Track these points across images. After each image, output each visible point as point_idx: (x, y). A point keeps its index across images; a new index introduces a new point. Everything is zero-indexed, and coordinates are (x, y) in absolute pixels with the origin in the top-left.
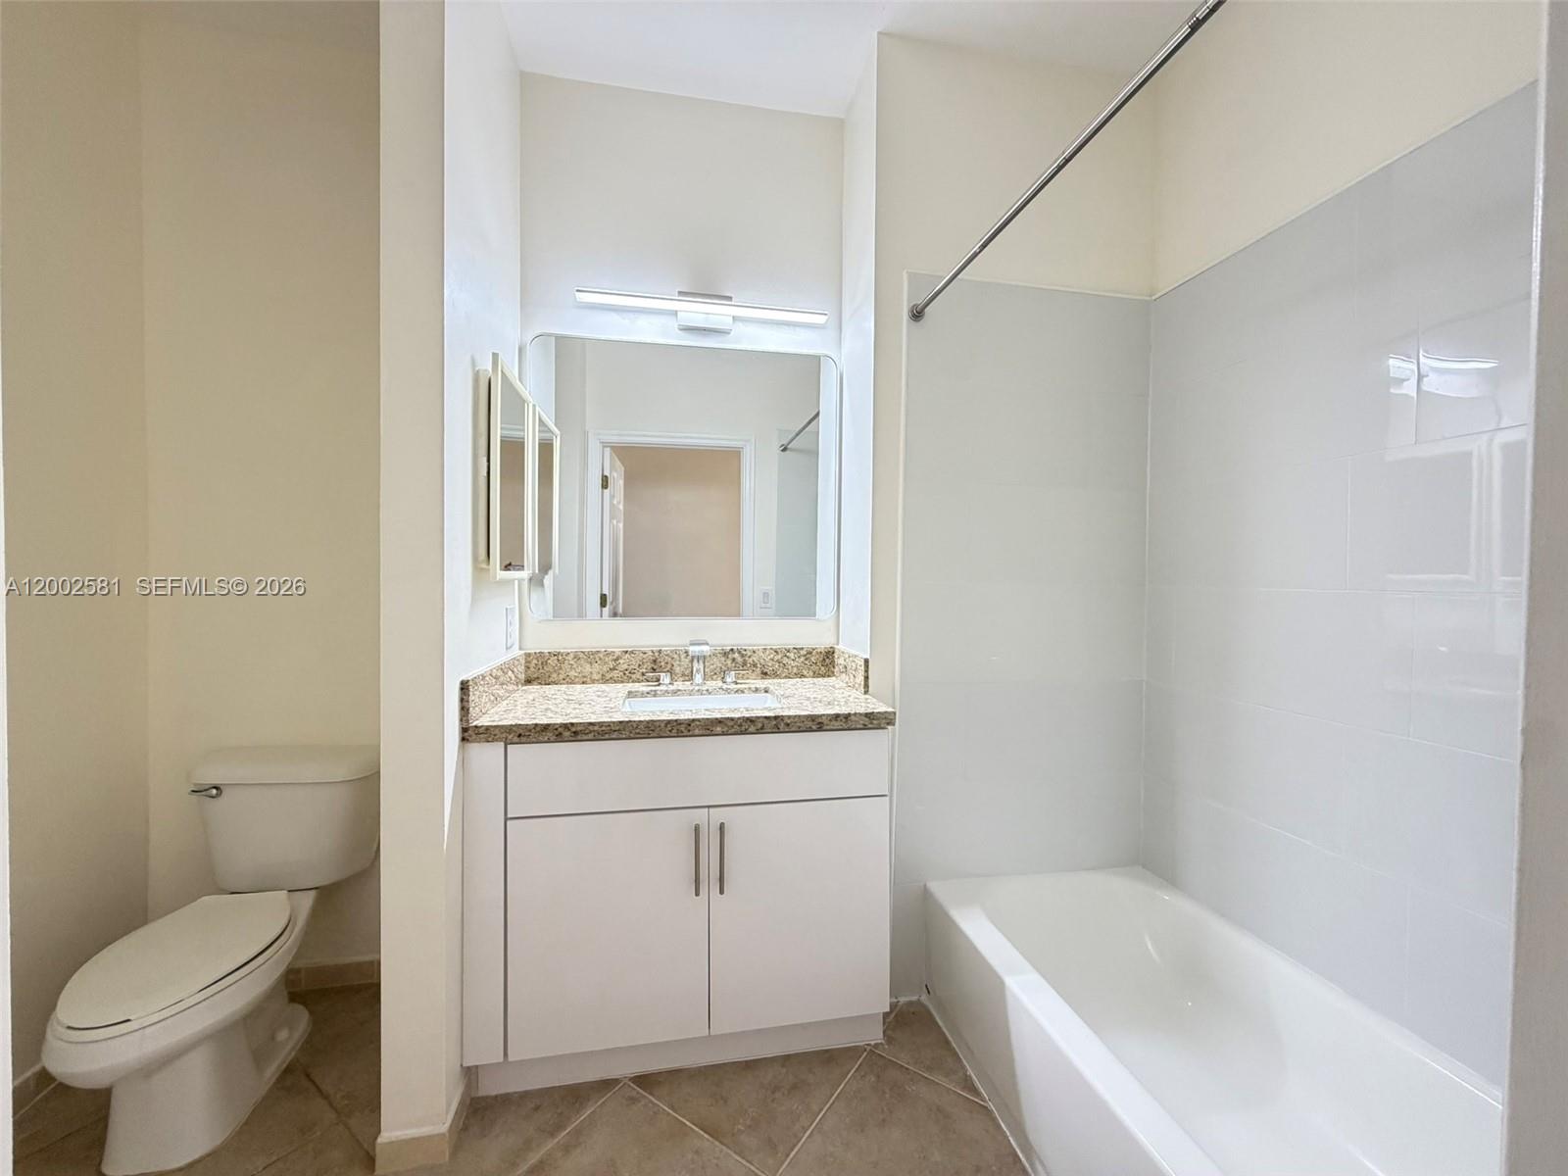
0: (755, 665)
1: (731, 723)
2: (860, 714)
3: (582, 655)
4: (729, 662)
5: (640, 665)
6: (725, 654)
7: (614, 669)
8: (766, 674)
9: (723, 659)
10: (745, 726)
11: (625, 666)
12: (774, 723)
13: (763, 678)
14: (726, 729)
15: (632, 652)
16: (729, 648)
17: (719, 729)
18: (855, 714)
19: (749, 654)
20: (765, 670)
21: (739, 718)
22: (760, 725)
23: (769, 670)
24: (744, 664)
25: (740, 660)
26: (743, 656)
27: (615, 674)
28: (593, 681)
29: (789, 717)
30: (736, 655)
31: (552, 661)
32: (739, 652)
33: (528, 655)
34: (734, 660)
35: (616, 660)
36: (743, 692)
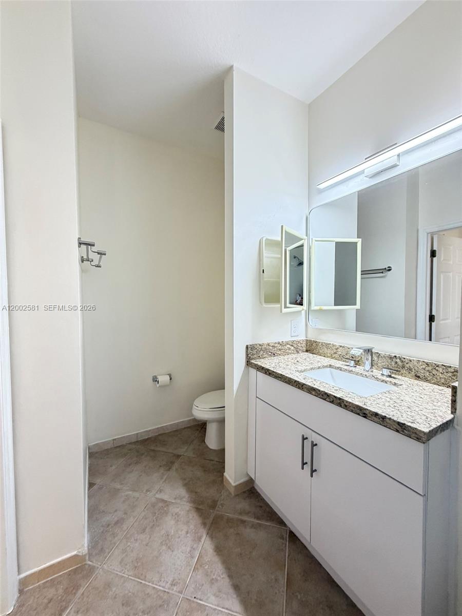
0: (411, 369)
1: (319, 392)
2: (394, 421)
3: (324, 344)
4: (393, 363)
5: (346, 354)
6: (391, 358)
7: (335, 353)
8: (419, 377)
9: (390, 361)
10: (325, 397)
11: (340, 353)
12: (339, 401)
13: (416, 379)
14: (316, 394)
15: (343, 347)
16: (394, 355)
17: (314, 393)
18: (390, 419)
19: (407, 361)
20: (418, 375)
21: (322, 391)
22: (332, 400)
23: (421, 375)
24: (403, 367)
25: (400, 363)
26: (402, 362)
27: (336, 356)
28: (328, 357)
29: (347, 402)
30: (398, 360)
31: (314, 344)
32: (400, 359)
33: (307, 340)
34: (396, 363)
35: (337, 349)
36: (386, 382)
